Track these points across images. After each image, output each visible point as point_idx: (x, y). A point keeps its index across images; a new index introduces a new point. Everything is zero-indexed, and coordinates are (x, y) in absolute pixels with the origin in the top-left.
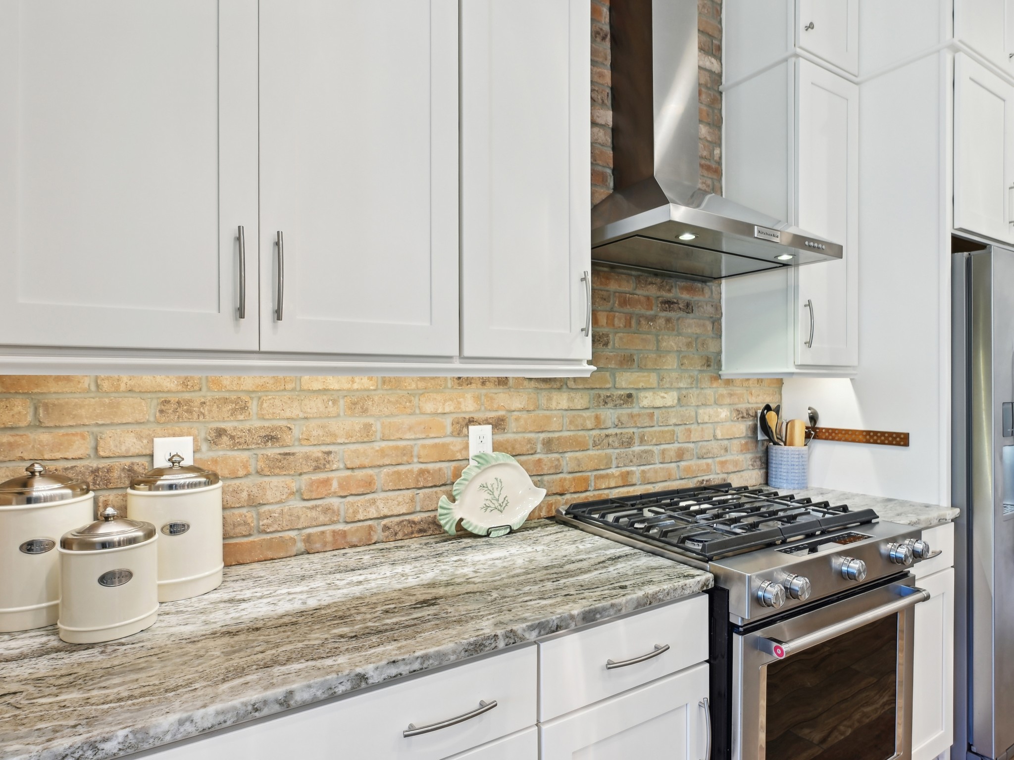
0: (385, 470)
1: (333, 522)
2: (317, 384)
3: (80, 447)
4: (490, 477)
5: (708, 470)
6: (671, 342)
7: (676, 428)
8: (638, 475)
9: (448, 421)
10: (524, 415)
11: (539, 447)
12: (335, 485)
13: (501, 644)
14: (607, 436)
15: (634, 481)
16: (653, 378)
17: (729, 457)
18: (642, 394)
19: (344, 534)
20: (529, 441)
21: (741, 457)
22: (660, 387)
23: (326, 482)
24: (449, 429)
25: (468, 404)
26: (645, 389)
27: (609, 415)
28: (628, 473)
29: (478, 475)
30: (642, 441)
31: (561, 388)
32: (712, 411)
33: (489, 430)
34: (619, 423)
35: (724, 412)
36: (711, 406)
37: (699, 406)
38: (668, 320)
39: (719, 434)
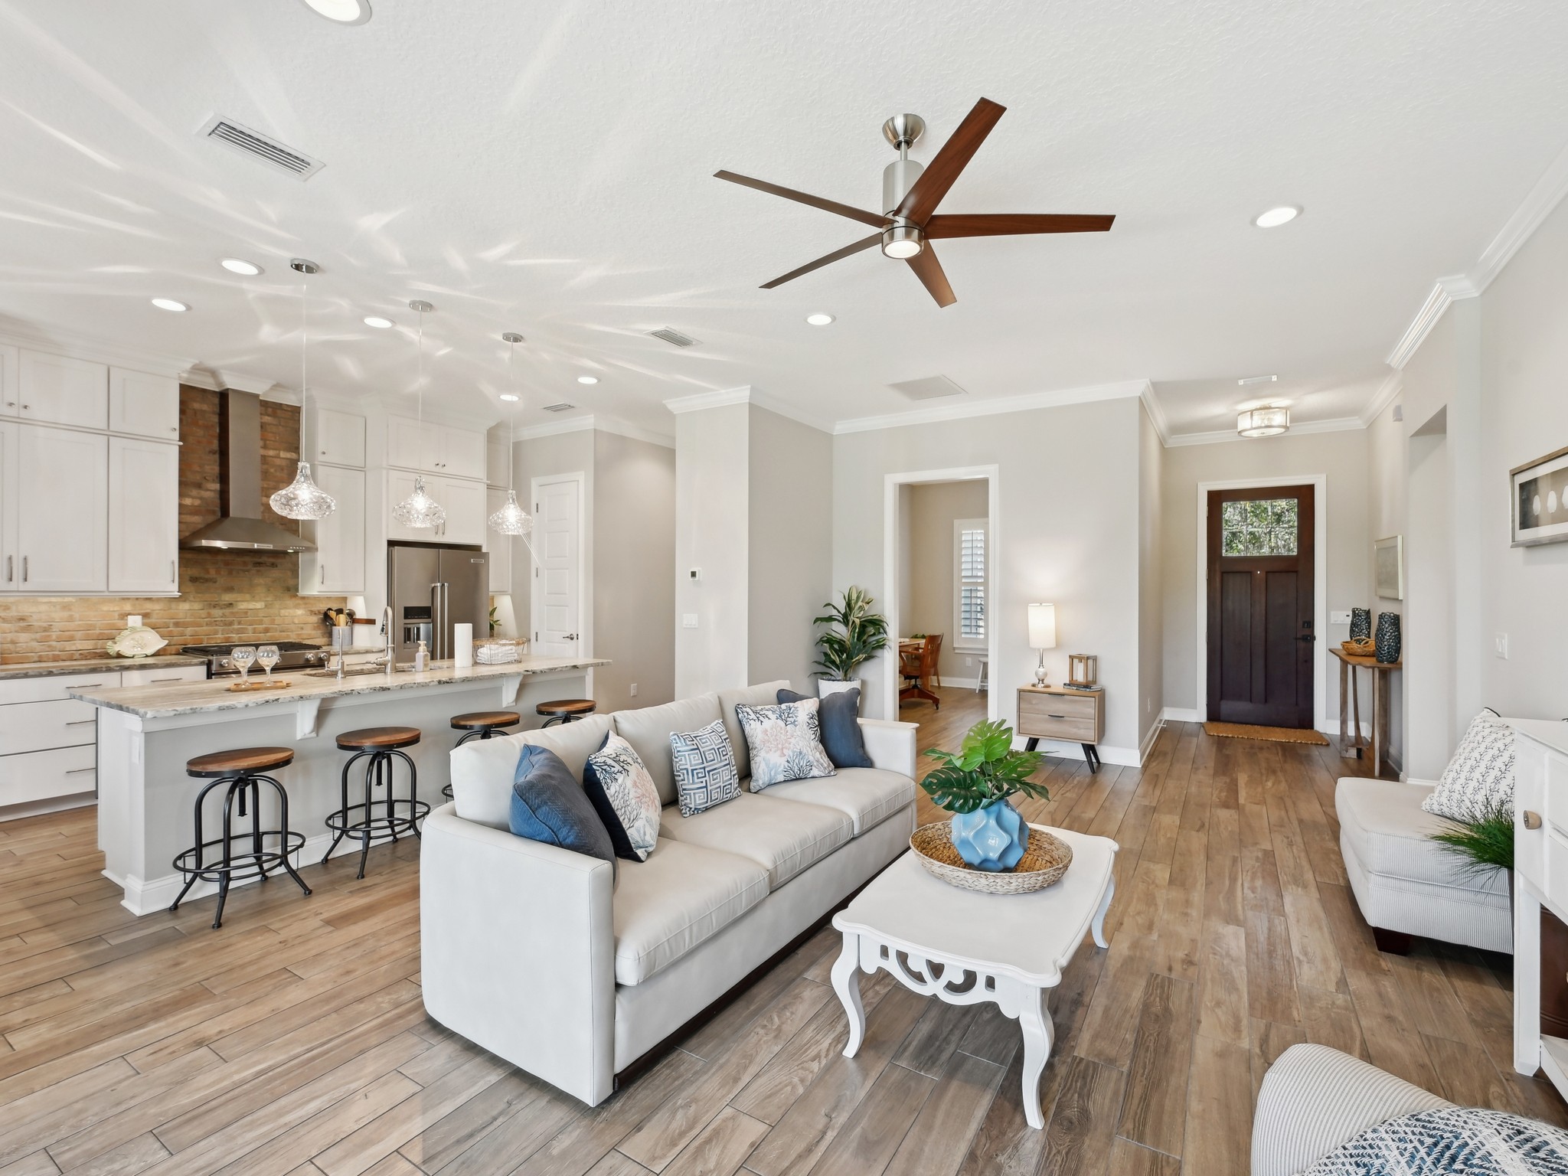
0: (81, 632)
1: (53, 651)
2: (44, 600)
4: (137, 636)
6: (260, 581)
7: (264, 619)
10: (162, 612)
11: (171, 625)
12: (54, 637)
13: (104, 669)
14: (215, 621)
16: (248, 596)
17: (303, 632)
18: (240, 603)
19: (58, 655)
20: (165, 622)
21: (314, 632)
22: (253, 599)
23: (50, 636)
24: (117, 617)
25: (128, 608)
26: (243, 601)
27: (217, 613)
28: (229, 637)
29: (130, 634)
30: (239, 623)
31: (185, 601)
32: (291, 611)
33: (140, 618)
34: (224, 616)
35: (300, 612)
36: (290, 608)
37: (281, 609)
38: (258, 571)
39: (296, 621)
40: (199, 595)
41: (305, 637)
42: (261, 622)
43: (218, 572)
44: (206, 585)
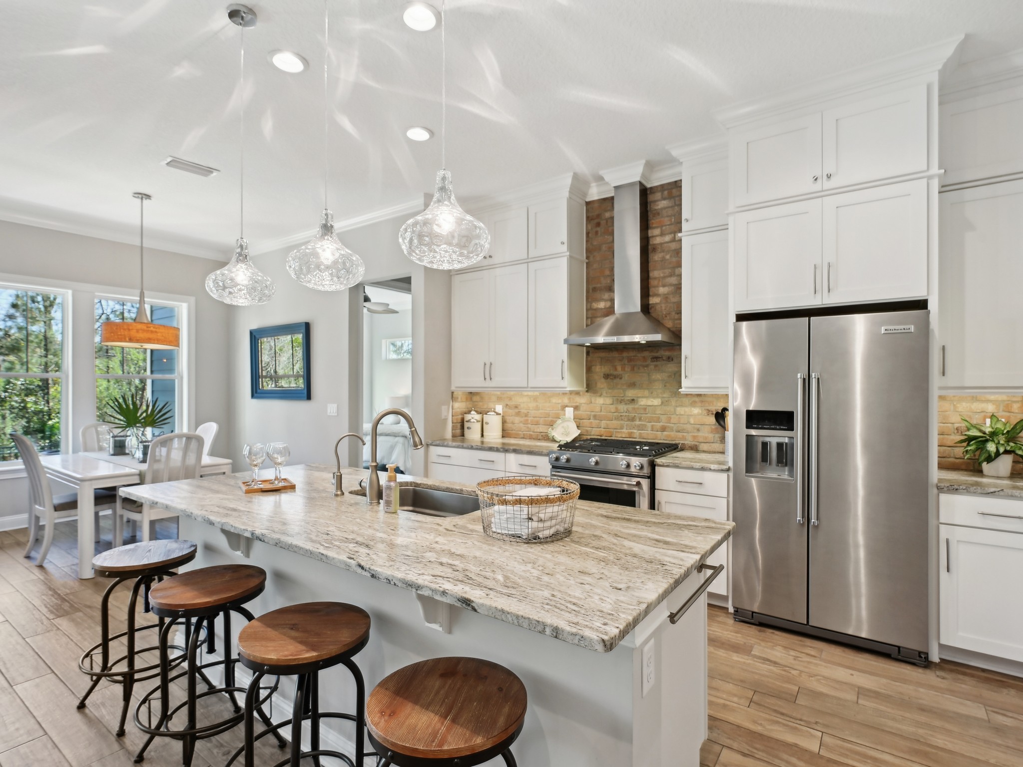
0: (542, 419)
2: (526, 393)
3: (485, 407)
4: (567, 425)
5: (684, 438)
6: (657, 376)
8: (638, 434)
9: (560, 406)
11: (592, 417)
12: (529, 421)
14: (621, 416)
15: (635, 436)
16: (646, 393)
17: (700, 434)
18: (640, 399)
21: (711, 436)
22: (651, 395)
23: (527, 420)
24: (560, 408)
25: (566, 401)
26: (642, 397)
27: (622, 407)
28: (632, 432)
29: (561, 423)
30: (640, 419)
31: (600, 396)
32: (687, 409)
33: (572, 409)
34: (628, 411)
35: (696, 411)
36: (686, 406)
37: (677, 406)
38: (656, 366)
39: (692, 421)
40: (610, 391)
41: (701, 440)
42: (658, 420)
43: (623, 369)
44: (615, 381)
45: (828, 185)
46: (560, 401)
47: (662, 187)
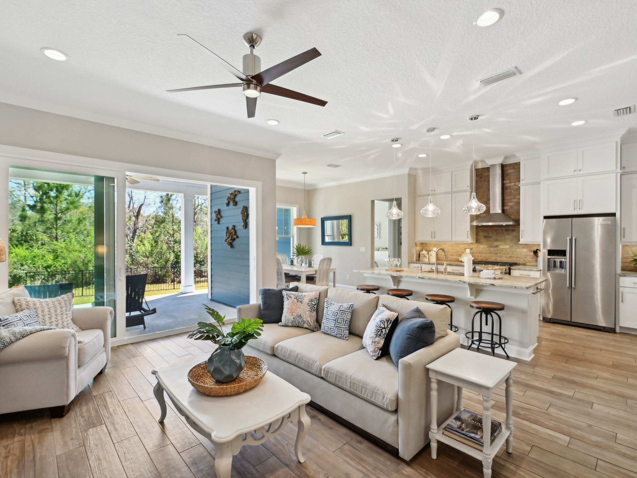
2: (447, 243)
3: (428, 248)
4: (467, 255)
5: (519, 261)
6: (508, 237)
10: (476, 248)
11: (479, 253)
14: (492, 252)
16: (503, 243)
20: (476, 252)
21: (531, 260)
22: (505, 244)
24: (464, 249)
25: (466, 246)
26: (501, 245)
27: (492, 249)
28: (496, 259)
30: (500, 254)
31: (482, 244)
32: (521, 250)
33: (469, 250)
34: (494, 250)
35: (525, 250)
38: (507, 233)
39: (523, 254)
40: (486, 242)
41: (527, 261)
42: (508, 254)
43: (493, 234)
44: (489, 239)
45: (579, 173)
46: (463, 246)
47: (510, 165)
